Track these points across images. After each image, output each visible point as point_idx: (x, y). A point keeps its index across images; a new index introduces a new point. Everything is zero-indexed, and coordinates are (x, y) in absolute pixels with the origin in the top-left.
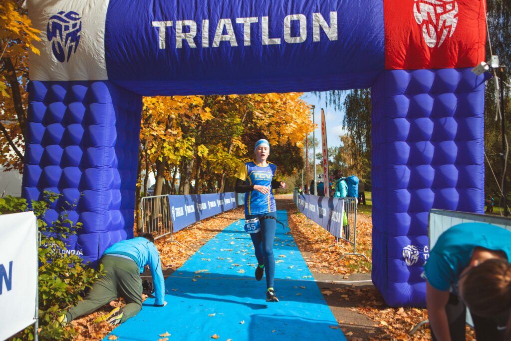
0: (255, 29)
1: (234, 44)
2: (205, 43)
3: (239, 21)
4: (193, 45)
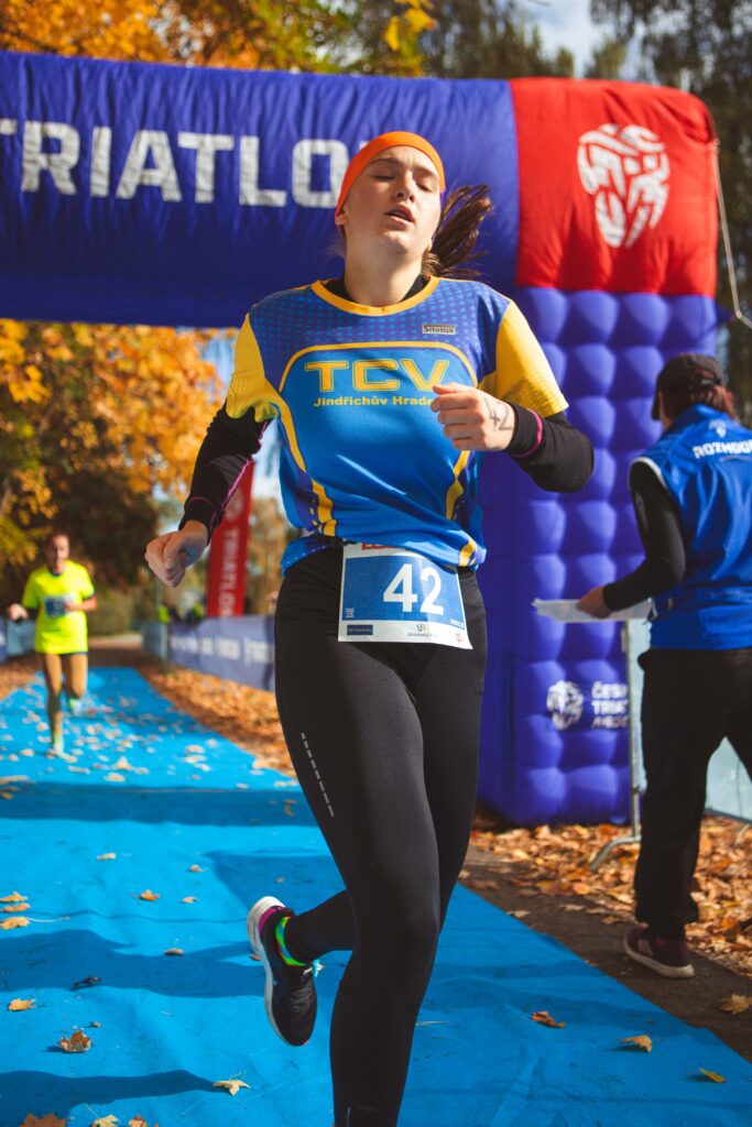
0: (226, 164)
1: (172, 193)
2: (99, 185)
3: (187, 140)
4: (66, 186)
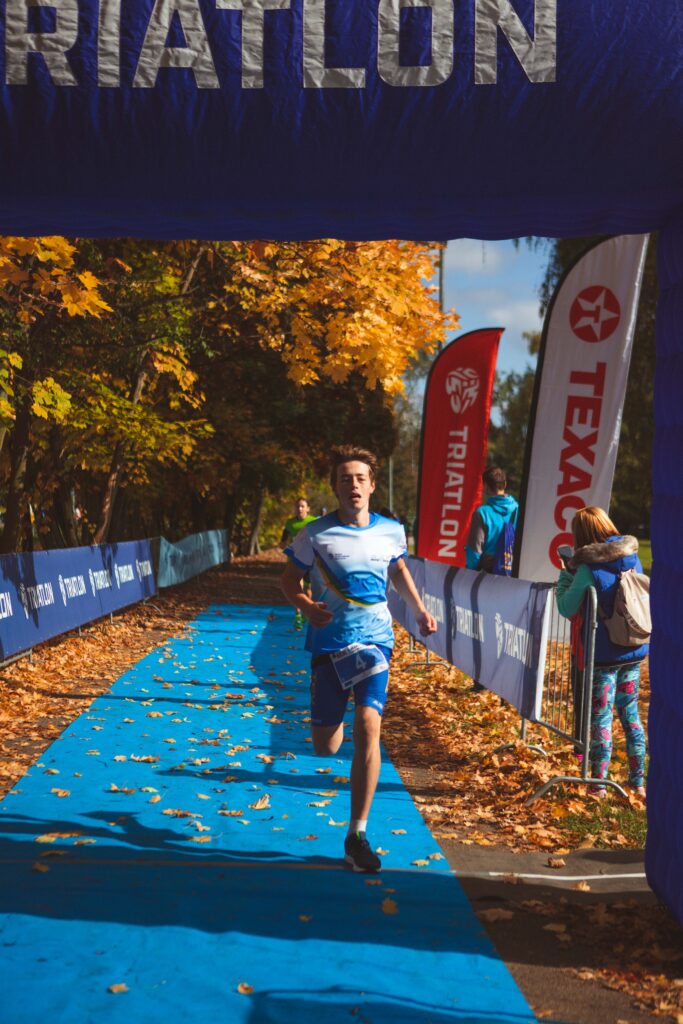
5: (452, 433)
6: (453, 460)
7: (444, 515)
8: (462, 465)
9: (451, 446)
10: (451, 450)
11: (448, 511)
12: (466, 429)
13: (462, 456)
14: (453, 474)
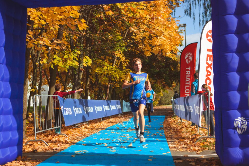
5: (187, 68)
6: (187, 75)
7: (186, 88)
8: (189, 76)
9: (187, 71)
10: (187, 72)
11: (187, 87)
12: (190, 67)
13: (189, 74)
14: (187, 78)
